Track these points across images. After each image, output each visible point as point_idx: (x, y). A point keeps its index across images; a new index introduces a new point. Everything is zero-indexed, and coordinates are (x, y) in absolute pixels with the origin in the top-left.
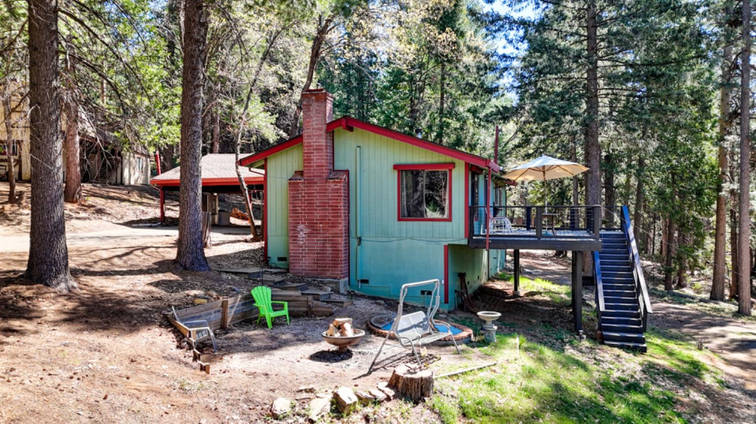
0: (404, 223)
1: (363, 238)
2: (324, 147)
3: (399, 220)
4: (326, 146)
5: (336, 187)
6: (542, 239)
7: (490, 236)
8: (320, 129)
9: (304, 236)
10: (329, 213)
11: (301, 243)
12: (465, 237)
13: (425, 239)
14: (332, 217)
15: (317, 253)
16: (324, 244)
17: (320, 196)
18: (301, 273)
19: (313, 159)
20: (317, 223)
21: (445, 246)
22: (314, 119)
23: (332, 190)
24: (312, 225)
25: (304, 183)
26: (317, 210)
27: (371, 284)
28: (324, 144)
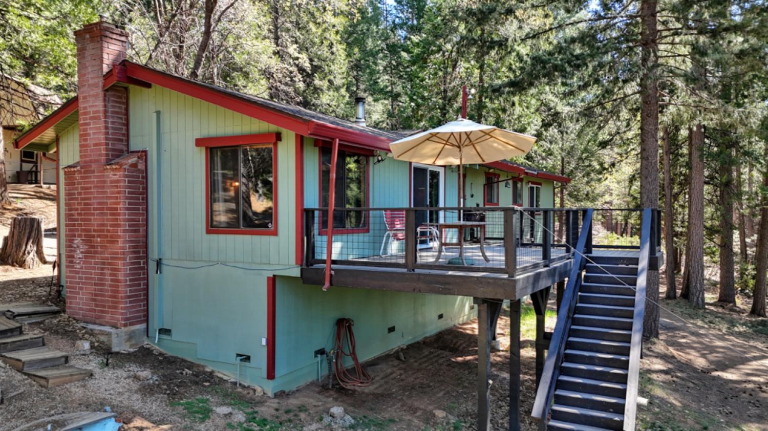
0: (214, 237)
1: (164, 262)
2: (101, 115)
3: (208, 232)
4: (105, 112)
5: (116, 178)
6: (417, 271)
7: (334, 262)
8: (96, 85)
9: (81, 256)
10: (108, 220)
11: (78, 266)
12: (297, 263)
13: (241, 265)
14: (111, 226)
15: (96, 284)
16: (102, 269)
17: (98, 193)
18: (77, 314)
19: (89, 135)
20: (93, 236)
21: (269, 278)
22: (90, 69)
23: (112, 182)
24: (88, 240)
25: (80, 172)
26: (93, 215)
27: (175, 336)
28: (102, 109)
